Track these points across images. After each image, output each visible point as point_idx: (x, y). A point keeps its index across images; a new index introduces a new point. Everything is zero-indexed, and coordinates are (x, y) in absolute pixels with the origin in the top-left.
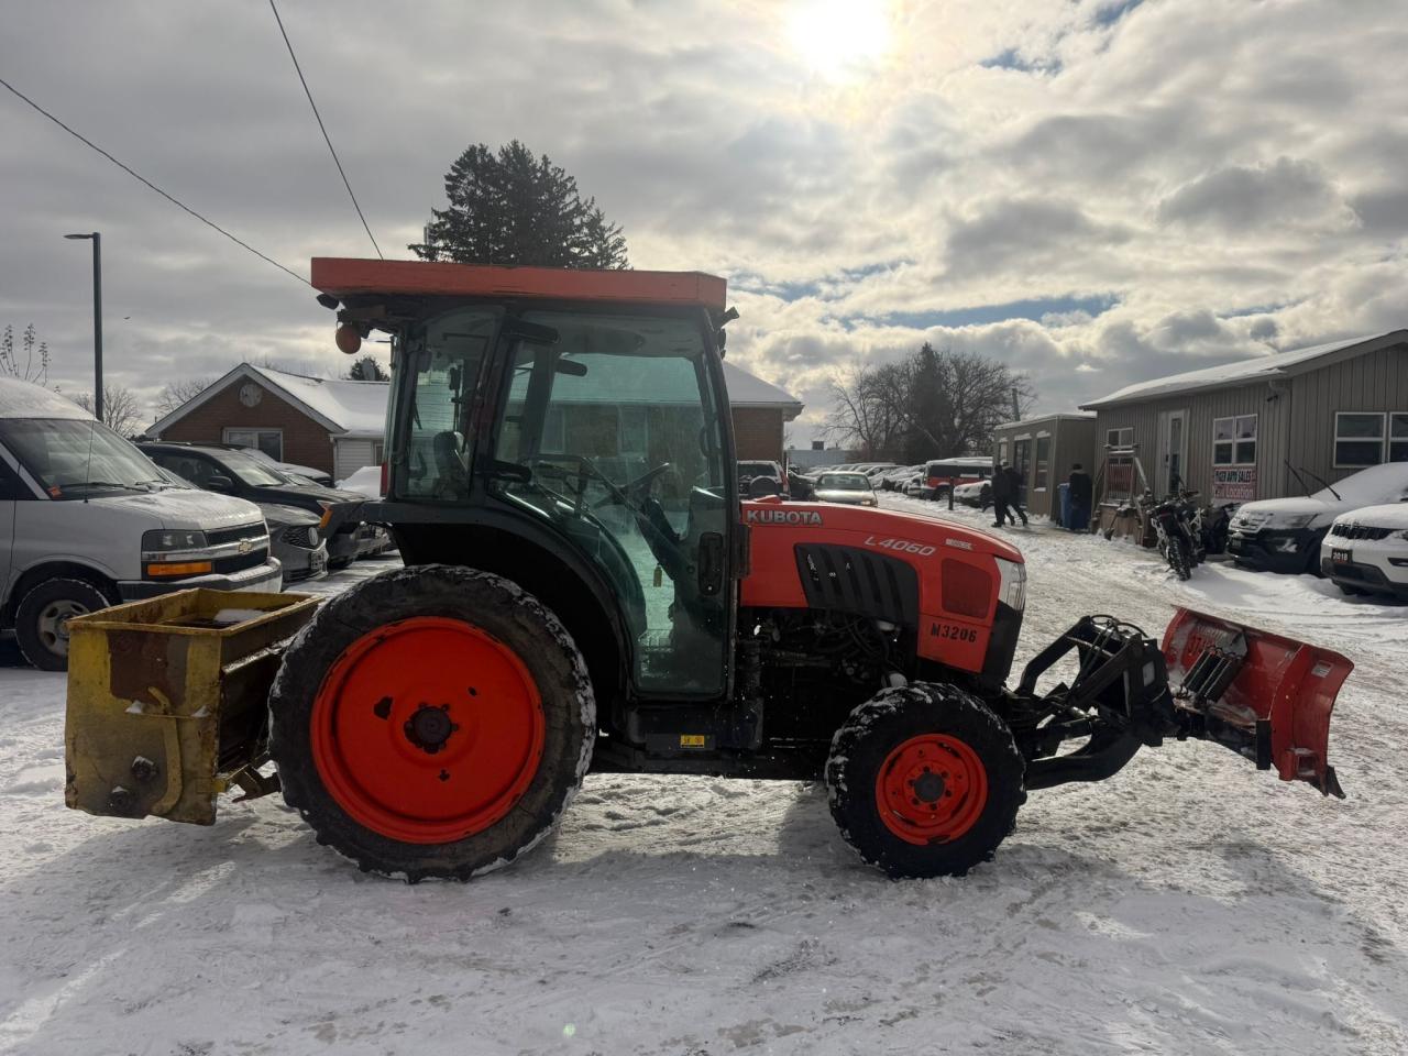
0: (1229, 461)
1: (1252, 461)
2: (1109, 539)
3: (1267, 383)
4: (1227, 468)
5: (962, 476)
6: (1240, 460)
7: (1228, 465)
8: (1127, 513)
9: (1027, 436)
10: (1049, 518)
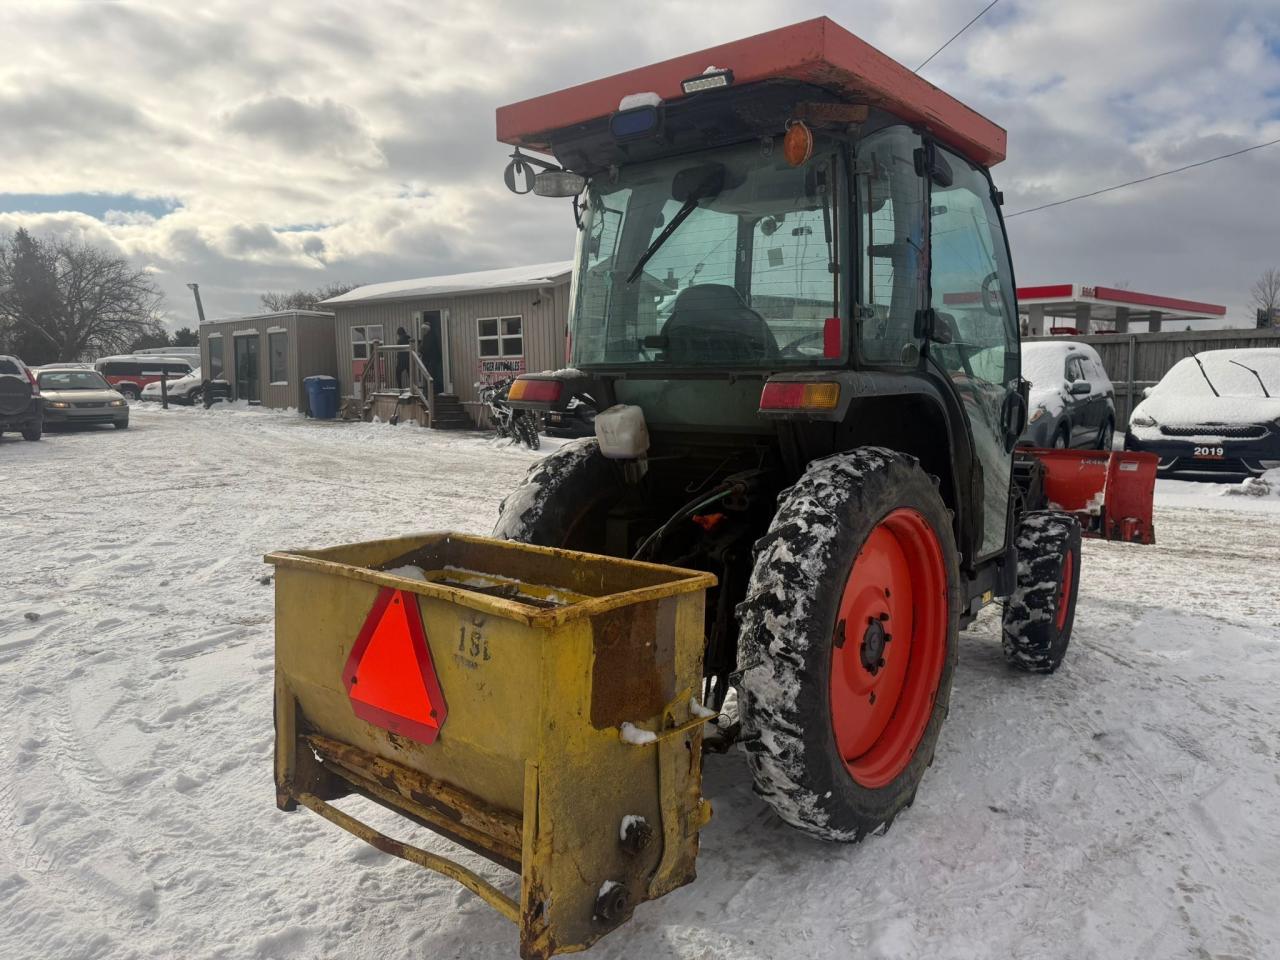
0: (496, 353)
1: (520, 353)
2: (395, 424)
3: (537, 290)
4: (494, 359)
5: (144, 373)
6: (506, 352)
7: (496, 357)
8: (410, 401)
9: (252, 331)
10: (296, 409)
